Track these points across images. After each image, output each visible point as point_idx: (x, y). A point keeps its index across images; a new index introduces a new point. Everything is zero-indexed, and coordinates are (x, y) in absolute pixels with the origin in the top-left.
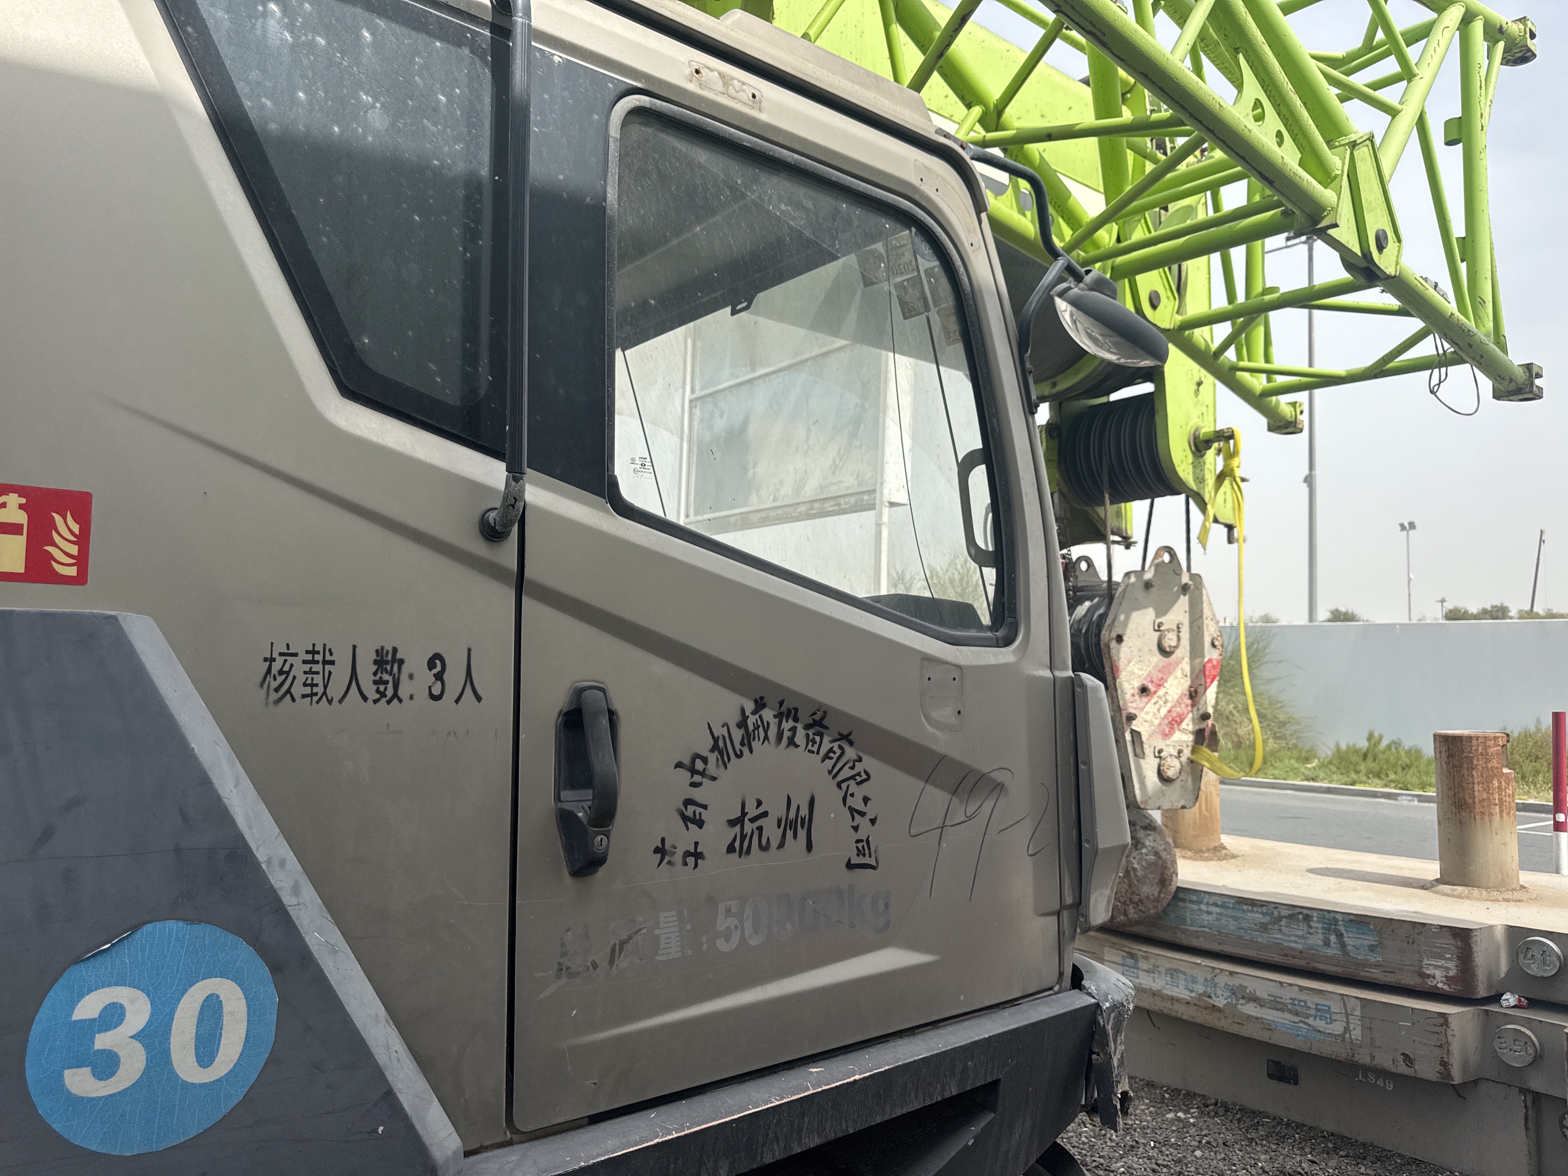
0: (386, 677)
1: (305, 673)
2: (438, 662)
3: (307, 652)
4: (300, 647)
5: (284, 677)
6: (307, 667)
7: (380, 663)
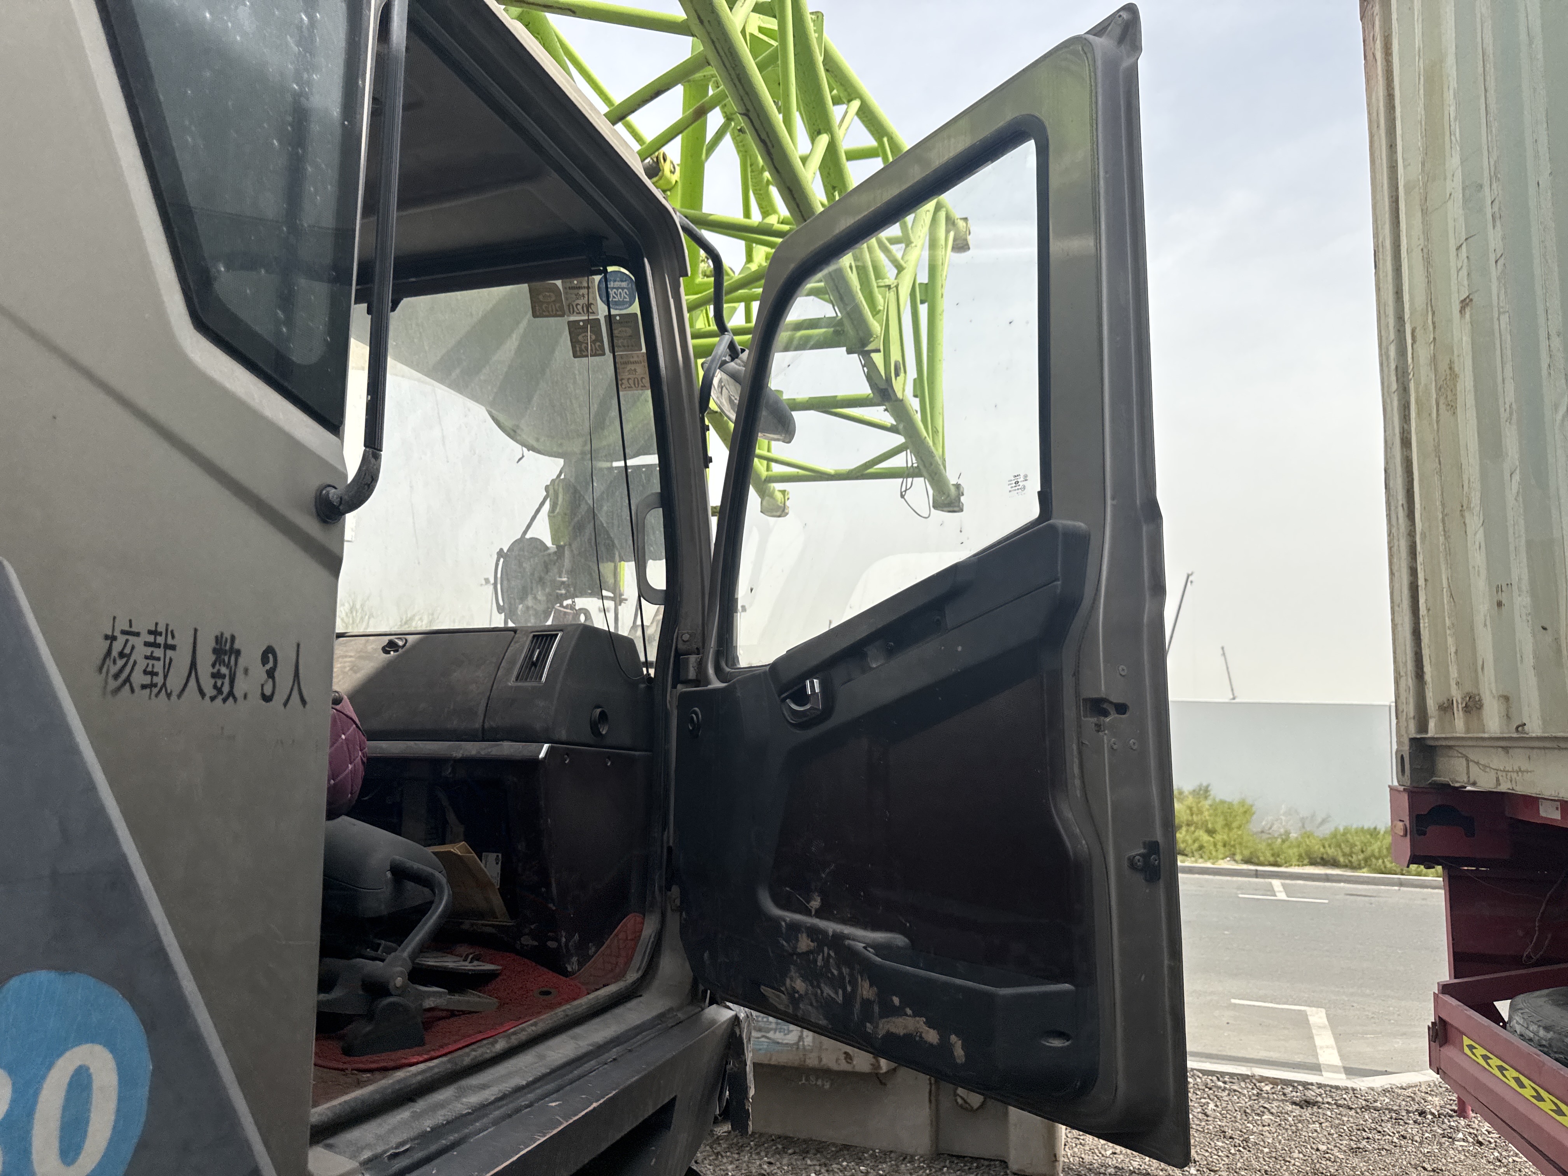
0: (224, 670)
1: (147, 658)
2: (270, 656)
3: (150, 632)
4: (143, 626)
5: (125, 660)
6: (148, 651)
7: (218, 651)
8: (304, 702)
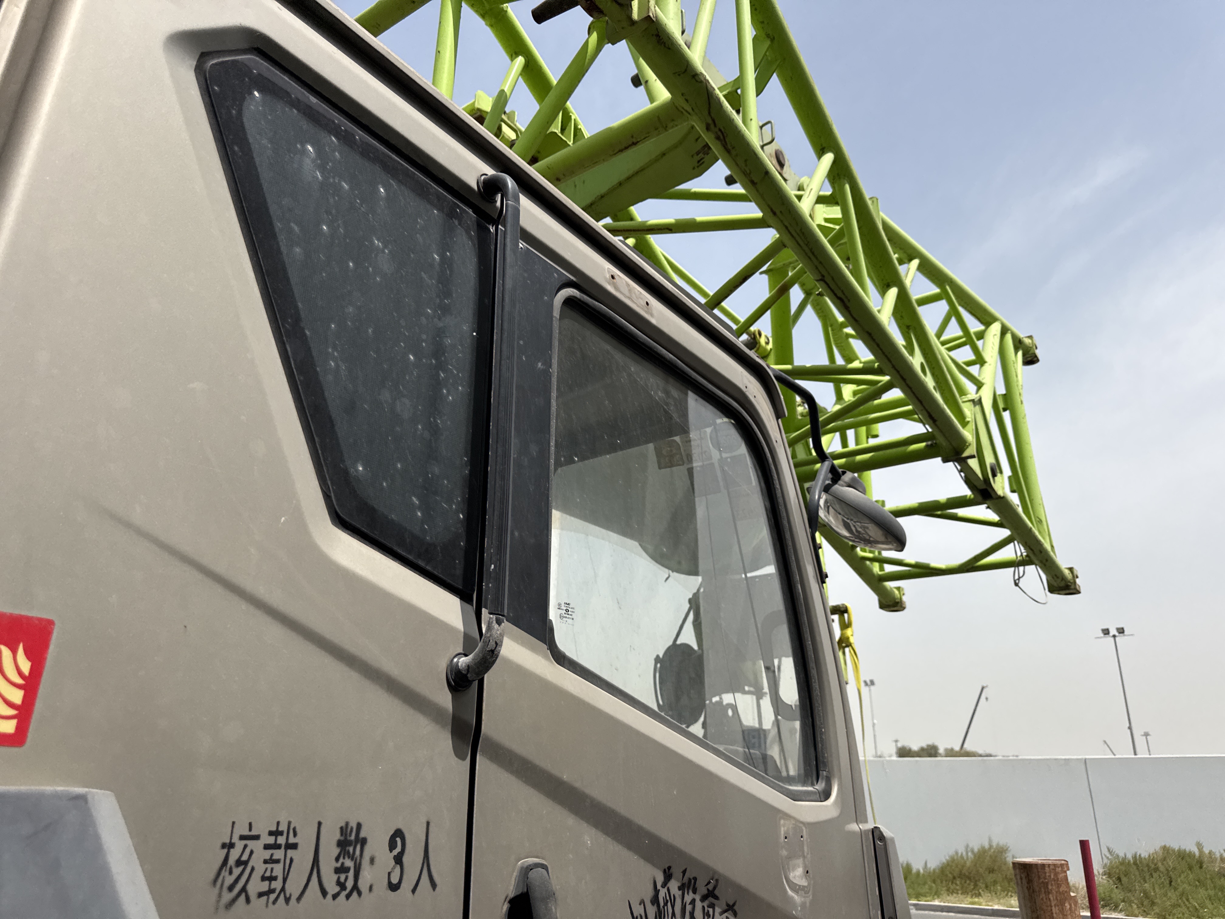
0: (349, 863)
1: (266, 862)
2: (398, 840)
3: (271, 833)
4: (262, 828)
5: (241, 868)
6: (267, 854)
7: (343, 844)
8: (434, 885)
